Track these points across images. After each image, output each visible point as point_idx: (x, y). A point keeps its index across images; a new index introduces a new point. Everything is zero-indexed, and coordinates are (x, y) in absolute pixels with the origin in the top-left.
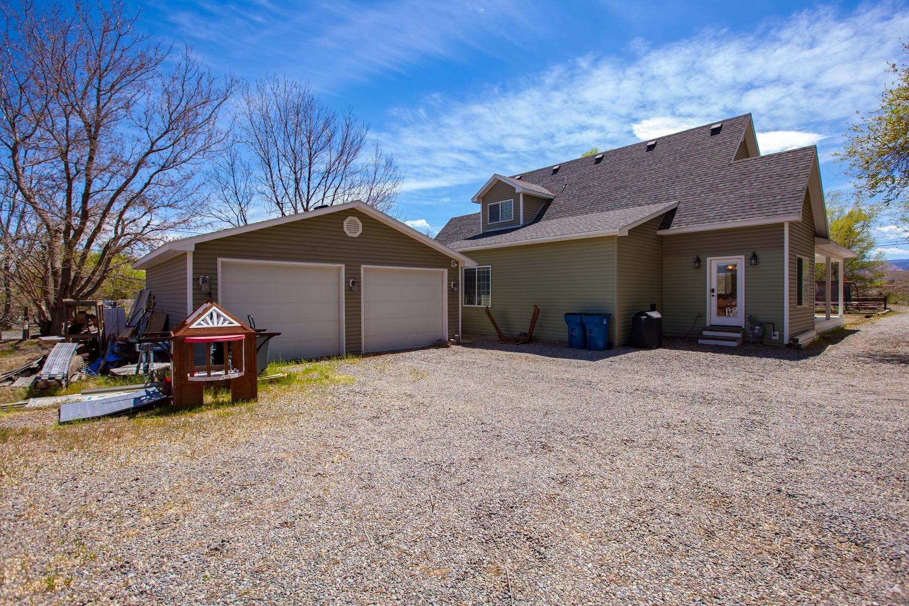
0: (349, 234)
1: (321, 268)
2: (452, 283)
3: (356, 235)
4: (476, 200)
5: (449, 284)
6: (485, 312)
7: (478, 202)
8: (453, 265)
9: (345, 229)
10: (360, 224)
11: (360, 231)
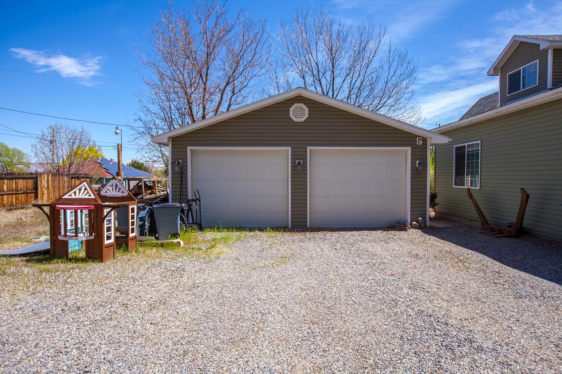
0: (295, 120)
1: (272, 152)
2: (417, 162)
3: (302, 120)
4: (492, 72)
5: (413, 163)
6: (466, 194)
7: (495, 74)
8: (419, 143)
9: (291, 116)
10: (307, 109)
11: (307, 115)
